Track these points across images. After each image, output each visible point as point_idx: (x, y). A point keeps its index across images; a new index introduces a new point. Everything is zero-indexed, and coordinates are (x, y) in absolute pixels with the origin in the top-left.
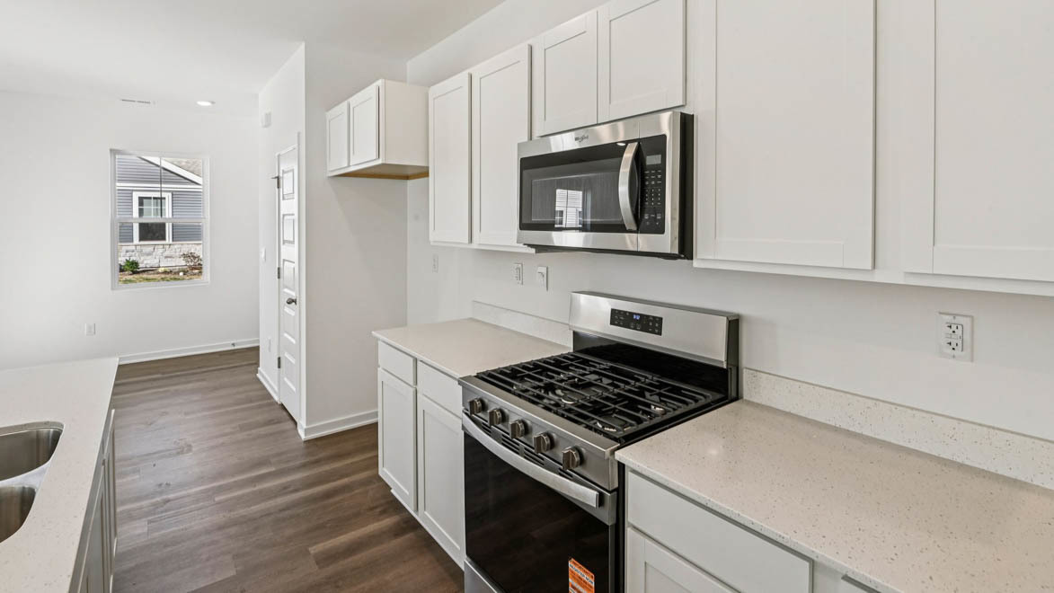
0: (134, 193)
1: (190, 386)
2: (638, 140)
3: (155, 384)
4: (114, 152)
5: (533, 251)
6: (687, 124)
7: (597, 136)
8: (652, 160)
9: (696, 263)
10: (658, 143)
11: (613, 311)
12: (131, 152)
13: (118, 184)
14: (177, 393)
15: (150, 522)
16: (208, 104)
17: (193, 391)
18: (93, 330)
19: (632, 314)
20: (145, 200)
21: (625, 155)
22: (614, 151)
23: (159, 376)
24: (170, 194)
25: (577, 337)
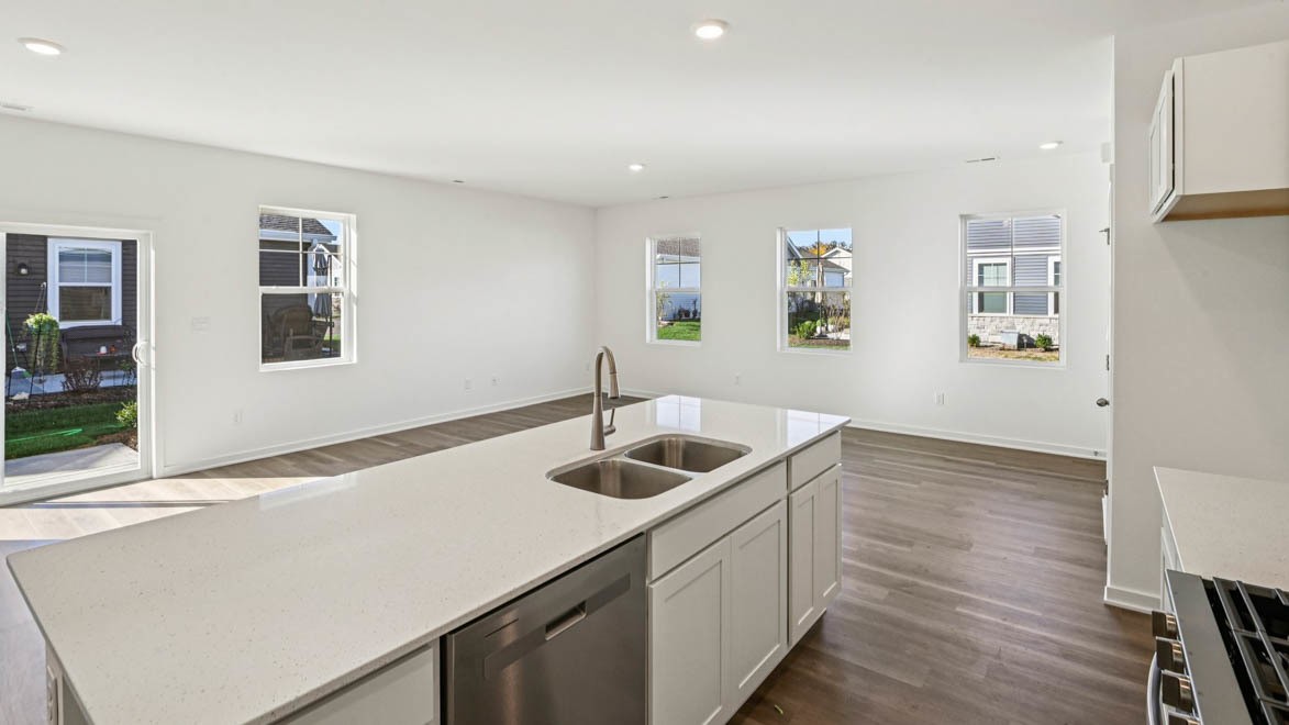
0: (975, 260)
1: (1015, 485)
3: (984, 471)
4: (964, 217)
12: (979, 215)
13: (969, 251)
14: (997, 488)
15: (890, 594)
16: (1053, 146)
17: (1016, 492)
18: (941, 400)
20: (985, 268)
23: (993, 464)
24: (1010, 259)
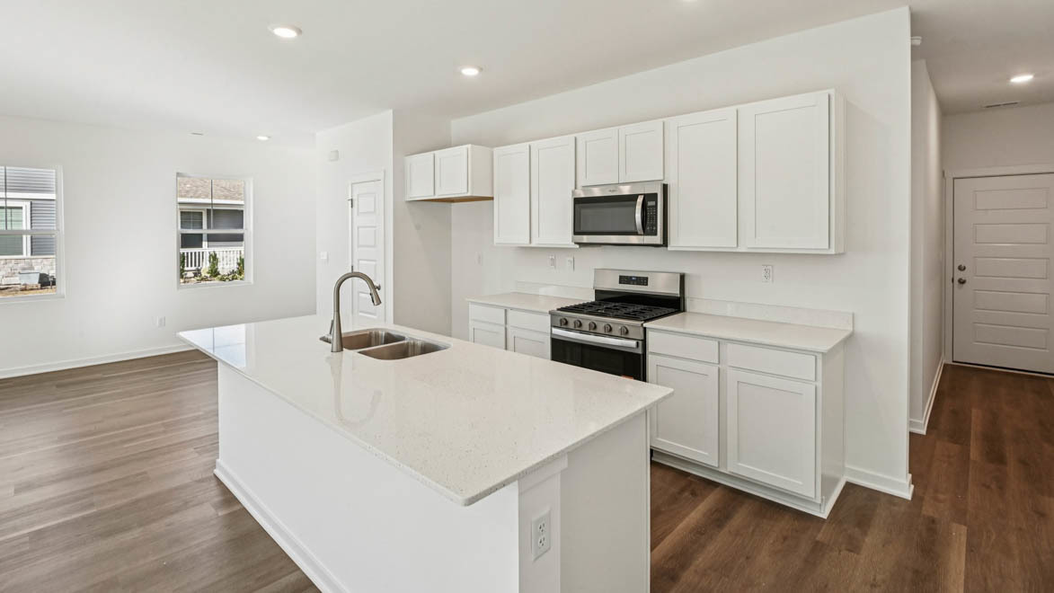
2: (644, 195)
4: (178, 175)
5: (578, 246)
6: (665, 187)
7: (620, 190)
8: (650, 203)
9: (669, 248)
10: (654, 196)
11: (621, 277)
19: (631, 277)
21: (638, 200)
22: (633, 198)
25: (597, 292)
